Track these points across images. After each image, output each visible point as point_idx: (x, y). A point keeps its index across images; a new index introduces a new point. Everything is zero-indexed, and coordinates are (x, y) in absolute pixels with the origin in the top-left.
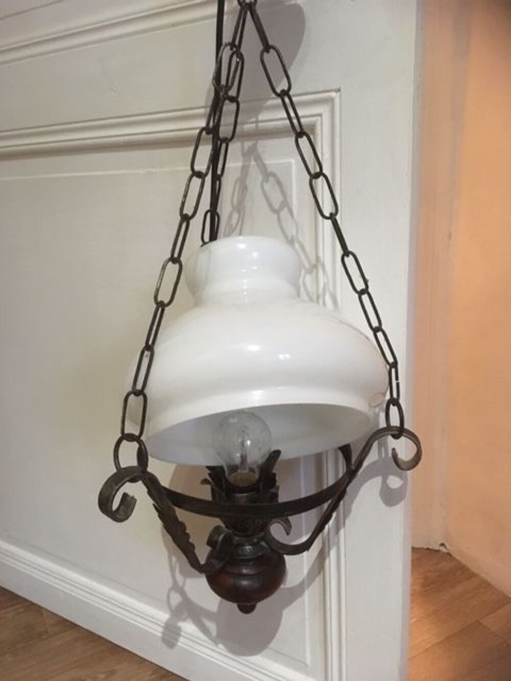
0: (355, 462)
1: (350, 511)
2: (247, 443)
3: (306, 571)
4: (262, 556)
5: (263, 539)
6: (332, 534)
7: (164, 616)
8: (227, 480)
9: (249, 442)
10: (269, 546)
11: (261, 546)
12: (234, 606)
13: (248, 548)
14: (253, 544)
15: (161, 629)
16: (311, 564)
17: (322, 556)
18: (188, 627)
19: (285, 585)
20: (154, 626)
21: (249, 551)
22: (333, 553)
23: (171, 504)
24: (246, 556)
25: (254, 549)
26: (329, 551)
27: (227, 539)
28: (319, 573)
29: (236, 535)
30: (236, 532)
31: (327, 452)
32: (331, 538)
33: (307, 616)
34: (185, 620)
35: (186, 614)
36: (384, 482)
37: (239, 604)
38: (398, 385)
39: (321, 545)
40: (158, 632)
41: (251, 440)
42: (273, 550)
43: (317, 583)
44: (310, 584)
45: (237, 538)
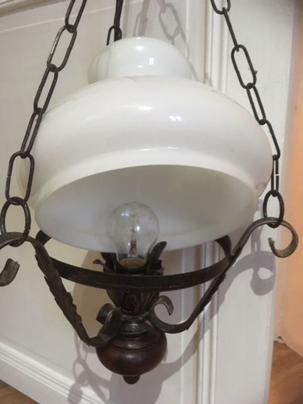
0: (234, 250)
1: (223, 299)
2: (136, 228)
3: (183, 350)
4: (145, 333)
5: (148, 318)
6: (207, 318)
7: (70, 382)
8: (118, 264)
9: (138, 228)
10: (153, 324)
11: (146, 324)
12: (120, 377)
13: (134, 325)
14: (139, 322)
15: (68, 392)
16: (188, 344)
17: (197, 338)
18: (88, 391)
19: (164, 361)
20: (62, 389)
21: (134, 327)
22: (207, 335)
23: (58, 274)
24: (132, 331)
25: (139, 326)
26: (204, 333)
27: (116, 316)
28: (194, 352)
29: (124, 313)
30: (123, 310)
31: (205, 244)
32: (206, 322)
33: (182, 388)
34: (86, 386)
35: (86, 382)
36: (255, 274)
37: (125, 375)
38: (277, 177)
39: (196, 329)
40: (65, 393)
41: (141, 226)
42: (157, 329)
43: (192, 361)
44: (186, 361)
45: (124, 316)
